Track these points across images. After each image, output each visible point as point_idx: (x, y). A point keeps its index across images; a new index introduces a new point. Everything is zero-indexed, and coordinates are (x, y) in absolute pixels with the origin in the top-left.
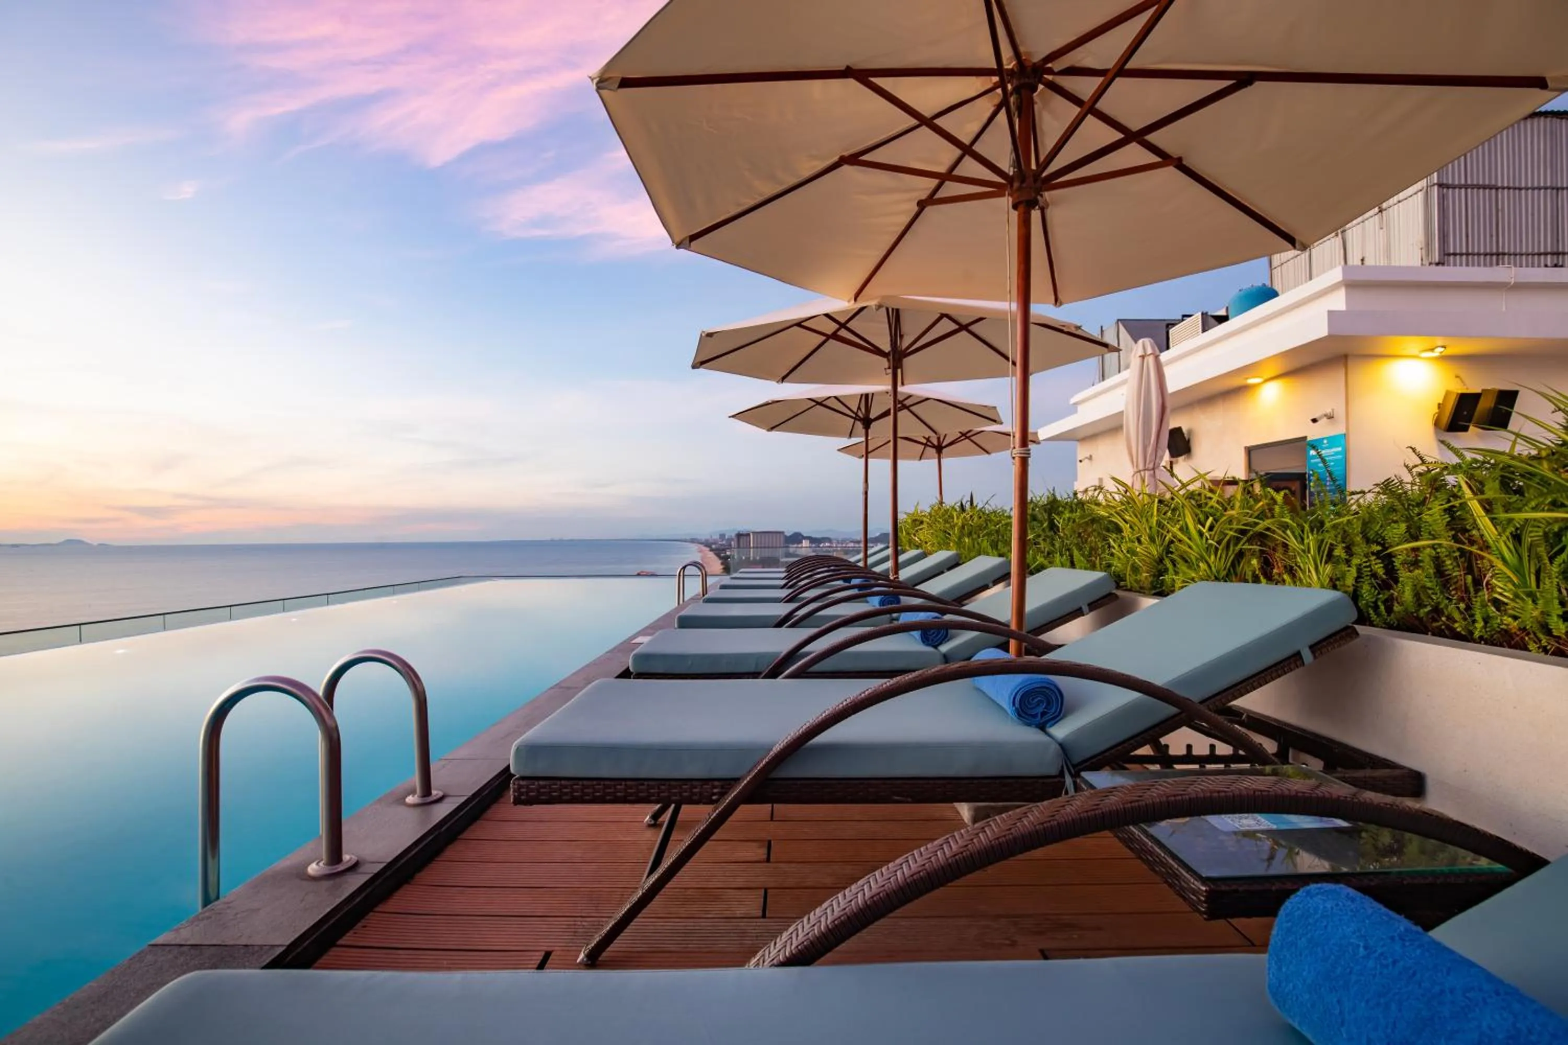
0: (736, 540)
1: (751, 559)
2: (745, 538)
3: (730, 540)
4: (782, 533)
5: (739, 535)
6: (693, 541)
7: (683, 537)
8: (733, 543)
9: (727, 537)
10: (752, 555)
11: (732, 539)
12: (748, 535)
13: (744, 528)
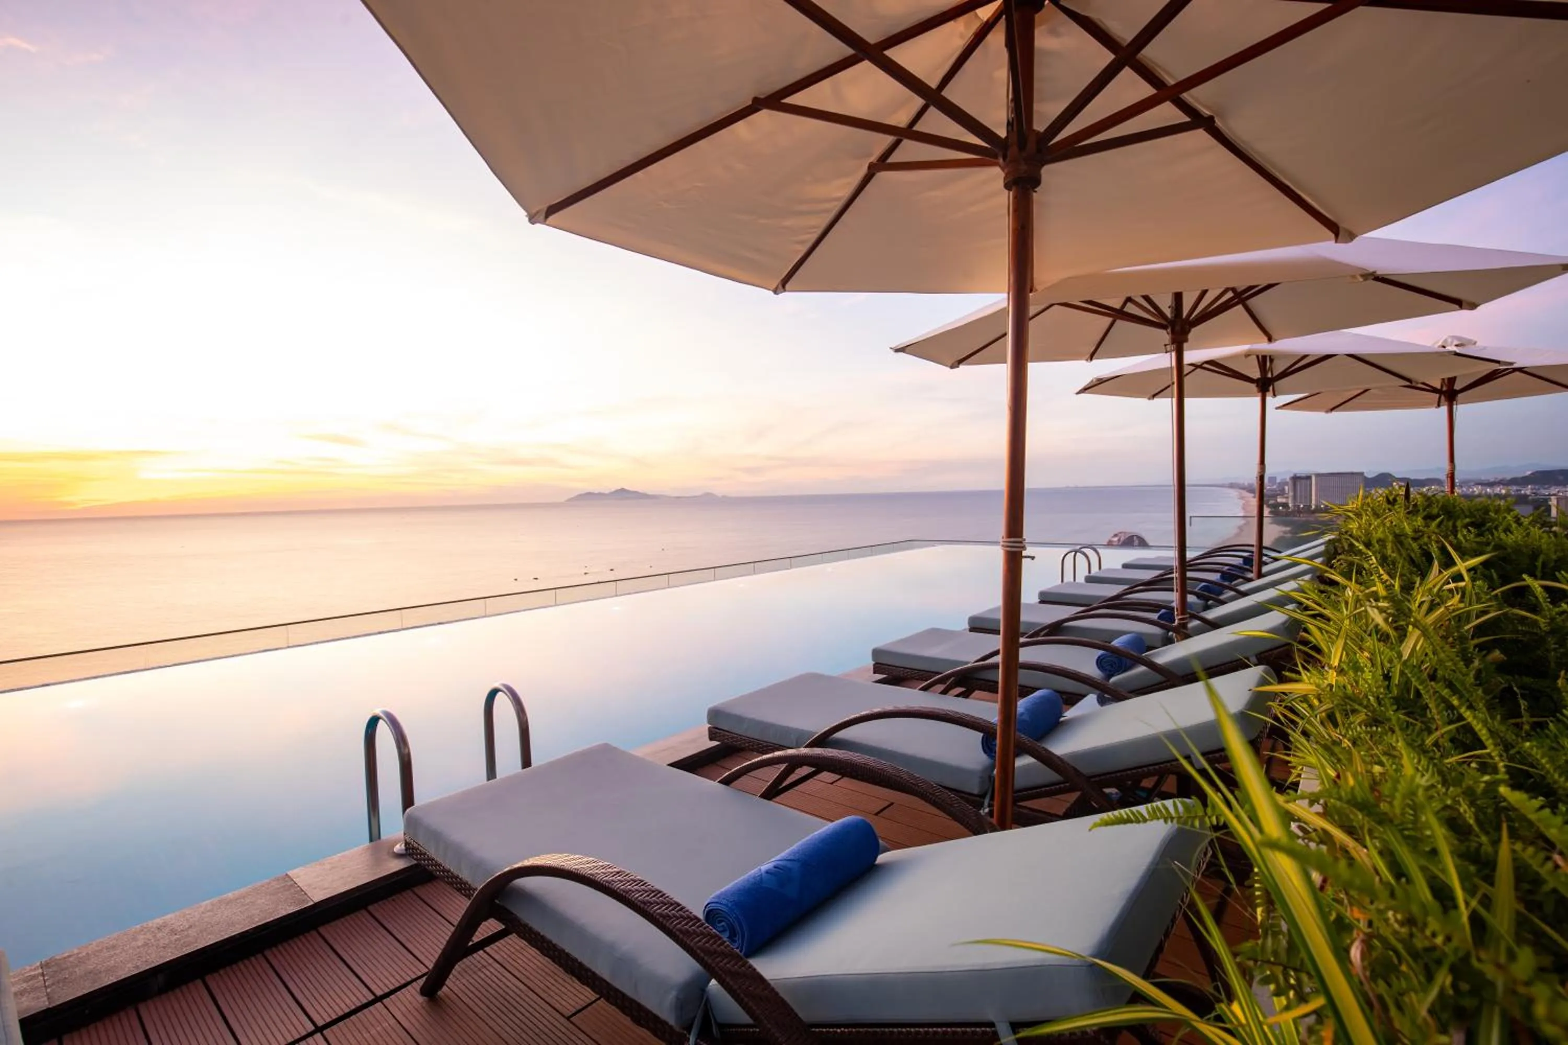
0: (1290, 483)
1: (1313, 507)
2: (1303, 481)
3: (1284, 483)
4: (1362, 474)
5: (1296, 479)
6: (1232, 486)
7: (1220, 482)
8: (1286, 488)
9: (1278, 481)
10: (1313, 502)
11: (1286, 484)
12: (1309, 478)
13: (1302, 470)
